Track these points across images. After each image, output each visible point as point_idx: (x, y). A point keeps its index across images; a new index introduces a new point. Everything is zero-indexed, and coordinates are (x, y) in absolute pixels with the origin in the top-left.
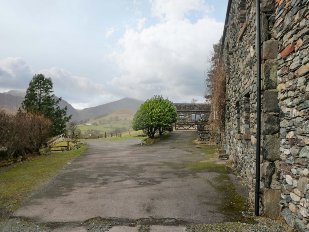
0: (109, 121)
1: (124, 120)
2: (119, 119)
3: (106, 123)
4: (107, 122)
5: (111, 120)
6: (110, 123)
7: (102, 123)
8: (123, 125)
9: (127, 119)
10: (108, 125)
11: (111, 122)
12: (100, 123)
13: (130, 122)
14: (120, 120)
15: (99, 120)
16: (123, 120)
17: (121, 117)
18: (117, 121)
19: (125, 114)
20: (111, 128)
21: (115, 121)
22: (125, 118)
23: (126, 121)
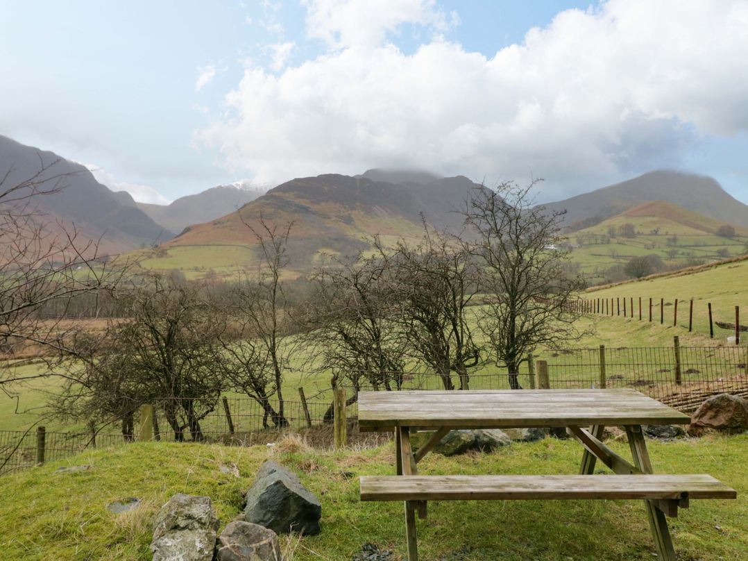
0: (604, 236)
1: (651, 235)
2: (636, 231)
3: (596, 244)
4: (599, 241)
5: (612, 233)
6: (608, 242)
7: (586, 242)
8: (648, 249)
9: (659, 233)
10: (603, 249)
11: (611, 240)
12: (580, 242)
13: (669, 239)
14: (638, 233)
15: (577, 236)
16: (649, 235)
17: (641, 225)
18: (628, 238)
19: (654, 216)
20: (613, 257)
21: (625, 239)
22: (652, 229)
23: (657, 237)
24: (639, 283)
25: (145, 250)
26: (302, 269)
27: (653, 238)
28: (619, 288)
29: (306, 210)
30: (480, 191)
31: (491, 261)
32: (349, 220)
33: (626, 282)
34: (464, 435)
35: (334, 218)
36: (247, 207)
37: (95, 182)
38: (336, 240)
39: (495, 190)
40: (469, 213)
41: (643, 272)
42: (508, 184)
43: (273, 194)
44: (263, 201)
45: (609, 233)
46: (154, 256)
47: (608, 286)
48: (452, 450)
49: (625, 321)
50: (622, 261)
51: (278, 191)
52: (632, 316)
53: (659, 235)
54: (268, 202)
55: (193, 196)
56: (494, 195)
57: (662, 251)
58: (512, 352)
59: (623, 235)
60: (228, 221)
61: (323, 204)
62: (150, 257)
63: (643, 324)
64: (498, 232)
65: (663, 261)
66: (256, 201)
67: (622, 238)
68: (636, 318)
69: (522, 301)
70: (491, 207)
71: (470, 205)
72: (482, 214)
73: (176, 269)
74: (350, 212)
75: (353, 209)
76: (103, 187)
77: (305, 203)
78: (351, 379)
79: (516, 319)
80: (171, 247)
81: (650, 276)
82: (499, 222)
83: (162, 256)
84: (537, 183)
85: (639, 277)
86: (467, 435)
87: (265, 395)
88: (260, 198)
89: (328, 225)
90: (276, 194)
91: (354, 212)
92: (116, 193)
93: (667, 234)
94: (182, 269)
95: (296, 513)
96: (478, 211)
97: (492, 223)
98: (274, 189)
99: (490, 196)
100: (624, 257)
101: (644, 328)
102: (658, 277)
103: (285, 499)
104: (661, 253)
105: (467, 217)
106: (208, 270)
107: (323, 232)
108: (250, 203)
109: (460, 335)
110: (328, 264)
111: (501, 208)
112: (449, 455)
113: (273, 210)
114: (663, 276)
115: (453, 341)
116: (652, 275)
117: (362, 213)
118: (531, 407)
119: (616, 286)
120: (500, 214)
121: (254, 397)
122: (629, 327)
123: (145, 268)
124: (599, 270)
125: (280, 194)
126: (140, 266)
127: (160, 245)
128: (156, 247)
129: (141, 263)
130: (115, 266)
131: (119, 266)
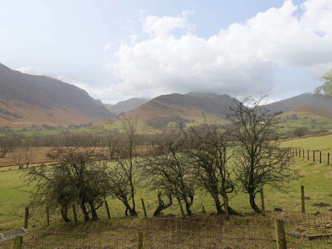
0: (284, 119)
2: (298, 117)
4: (282, 121)
8: (303, 124)
9: (308, 118)
10: (284, 125)
11: (287, 120)
13: (312, 121)
14: (299, 118)
16: (303, 119)
17: (300, 115)
18: (295, 120)
19: (305, 111)
20: (288, 127)
21: (293, 120)
22: (305, 116)
23: (307, 120)
24: (300, 139)
25: (106, 121)
26: (163, 130)
27: (306, 120)
28: (292, 141)
29: (165, 107)
30: (234, 102)
31: (240, 139)
32: (182, 111)
33: (295, 138)
35: (176, 110)
36: (143, 106)
37: (89, 95)
38: (177, 119)
39: (242, 101)
40: (228, 114)
41: (301, 134)
42: (249, 98)
44: (149, 103)
45: (287, 117)
46: (109, 124)
47: (287, 139)
49: (300, 160)
50: (292, 129)
52: (304, 158)
53: (308, 119)
54: (151, 104)
55: (124, 101)
56: (241, 104)
57: (309, 125)
58: (252, 187)
59: (292, 119)
61: (172, 105)
62: (107, 124)
63: (310, 162)
64: (244, 123)
65: (310, 130)
66: (147, 103)
67: (292, 120)
68: (306, 159)
69: (257, 160)
70: (240, 110)
71: (229, 109)
72: (235, 114)
73: (116, 129)
74: (182, 108)
76: (92, 98)
77: (165, 104)
78: (168, 195)
79: (254, 170)
80: (115, 120)
81: (305, 136)
82: (244, 118)
83: (111, 124)
84: (265, 97)
85: (300, 137)
87: (127, 200)
89: (174, 113)
90: (154, 101)
91: (184, 108)
92: (96, 100)
93: (311, 118)
94: (118, 129)
96: (233, 112)
97: (241, 118)
98: (154, 99)
99: (239, 104)
100: (293, 128)
101: (311, 164)
102: (309, 136)
104: (309, 126)
107: (171, 116)
108: (144, 104)
109: (224, 176)
110: (173, 128)
111: (246, 111)
113: (153, 107)
114: (311, 136)
115: (220, 178)
116: (306, 136)
117: (187, 109)
119: (291, 140)
120: (245, 114)
121: (122, 200)
122: (303, 163)
123: (105, 128)
124: (282, 132)
125: (156, 101)
126: (103, 127)
127: (111, 120)
128: (109, 120)
129: (104, 126)
130: (94, 127)
131: (96, 127)
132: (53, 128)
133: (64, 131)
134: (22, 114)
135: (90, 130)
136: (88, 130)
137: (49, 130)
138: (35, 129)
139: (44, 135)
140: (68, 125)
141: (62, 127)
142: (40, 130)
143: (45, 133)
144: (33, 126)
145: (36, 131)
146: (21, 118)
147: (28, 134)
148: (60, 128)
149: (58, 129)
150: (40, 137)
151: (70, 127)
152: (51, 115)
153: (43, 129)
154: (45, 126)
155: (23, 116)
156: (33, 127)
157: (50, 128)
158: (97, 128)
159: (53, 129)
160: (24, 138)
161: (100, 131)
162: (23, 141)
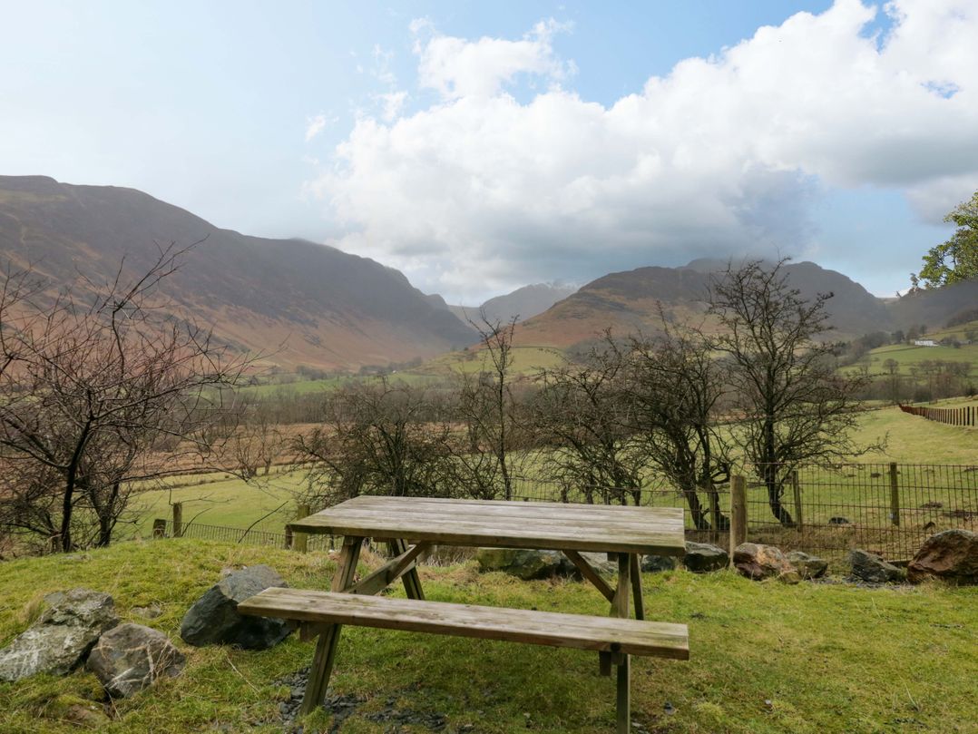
15: (965, 330)
25: (456, 353)
29: (621, 307)
34: (546, 557)
35: (653, 315)
36: (556, 307)
37: (410, 285)
43: (586, 291)
44: (574, 299)
46: (464, 359)
48: (530, 573)
51: (591, 288)
54: (580, 300)
55: (503, 296)
60: (538, 321)
61: (640, 300)
62: (460, 360)
66: (567, 299)
73: (486, 372)
74: (671, 308)
75: (674, 304)
77: (620, 299)
78: (584, 491)
80: (479, 350)
83: (472, 360)
86: (550, 557)
88: (571, 296)
90: (589, 291)
91: (676, 308)
92: (429, 297)
95: (233, 622)
98: (588, 285)
103: (219, 606)
105: (710, 305)
106: (517, 373)
108: (560, 303)
112: (526, 579)
113: (585, 308)
117: (685, 309)
118: (515, 522)
123: (455, 371)
125: (593, 291)
126: (450, 369)
127: (470, 348)
128: (466, 349)
129: (452, 366)
130: (427, 369)
131: (430, 369)
132: (323, 376)
133: (351, 382)
134: (246, 341)
135: (417, 377)
136: (410, 379)
137: (313, 379)
138: (278, 379)
139: (301, 394)
140: (359, 367)
141: (344, 371)
142: (292, 382)
143: (304, 387)
144: (275, 371)
145: (282, 382)
146: (244, 351)
147: (263, 392)
148: (342, 374)
149: (336, 379)
150: (292, 398)
151: (364, 370)
152: (316, 342)
153: (299, 378)
154: (303, 371)
155: (248, 346)
156: (273, 374)
157: (314, 376)
158: (434, 373)
159: (322, 378)
160: (253, 402)
161: (441, 380)
162: (252, 408)
